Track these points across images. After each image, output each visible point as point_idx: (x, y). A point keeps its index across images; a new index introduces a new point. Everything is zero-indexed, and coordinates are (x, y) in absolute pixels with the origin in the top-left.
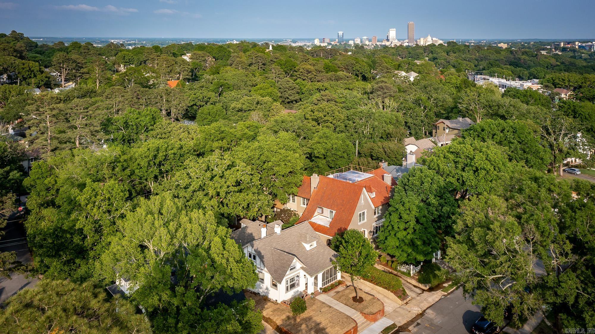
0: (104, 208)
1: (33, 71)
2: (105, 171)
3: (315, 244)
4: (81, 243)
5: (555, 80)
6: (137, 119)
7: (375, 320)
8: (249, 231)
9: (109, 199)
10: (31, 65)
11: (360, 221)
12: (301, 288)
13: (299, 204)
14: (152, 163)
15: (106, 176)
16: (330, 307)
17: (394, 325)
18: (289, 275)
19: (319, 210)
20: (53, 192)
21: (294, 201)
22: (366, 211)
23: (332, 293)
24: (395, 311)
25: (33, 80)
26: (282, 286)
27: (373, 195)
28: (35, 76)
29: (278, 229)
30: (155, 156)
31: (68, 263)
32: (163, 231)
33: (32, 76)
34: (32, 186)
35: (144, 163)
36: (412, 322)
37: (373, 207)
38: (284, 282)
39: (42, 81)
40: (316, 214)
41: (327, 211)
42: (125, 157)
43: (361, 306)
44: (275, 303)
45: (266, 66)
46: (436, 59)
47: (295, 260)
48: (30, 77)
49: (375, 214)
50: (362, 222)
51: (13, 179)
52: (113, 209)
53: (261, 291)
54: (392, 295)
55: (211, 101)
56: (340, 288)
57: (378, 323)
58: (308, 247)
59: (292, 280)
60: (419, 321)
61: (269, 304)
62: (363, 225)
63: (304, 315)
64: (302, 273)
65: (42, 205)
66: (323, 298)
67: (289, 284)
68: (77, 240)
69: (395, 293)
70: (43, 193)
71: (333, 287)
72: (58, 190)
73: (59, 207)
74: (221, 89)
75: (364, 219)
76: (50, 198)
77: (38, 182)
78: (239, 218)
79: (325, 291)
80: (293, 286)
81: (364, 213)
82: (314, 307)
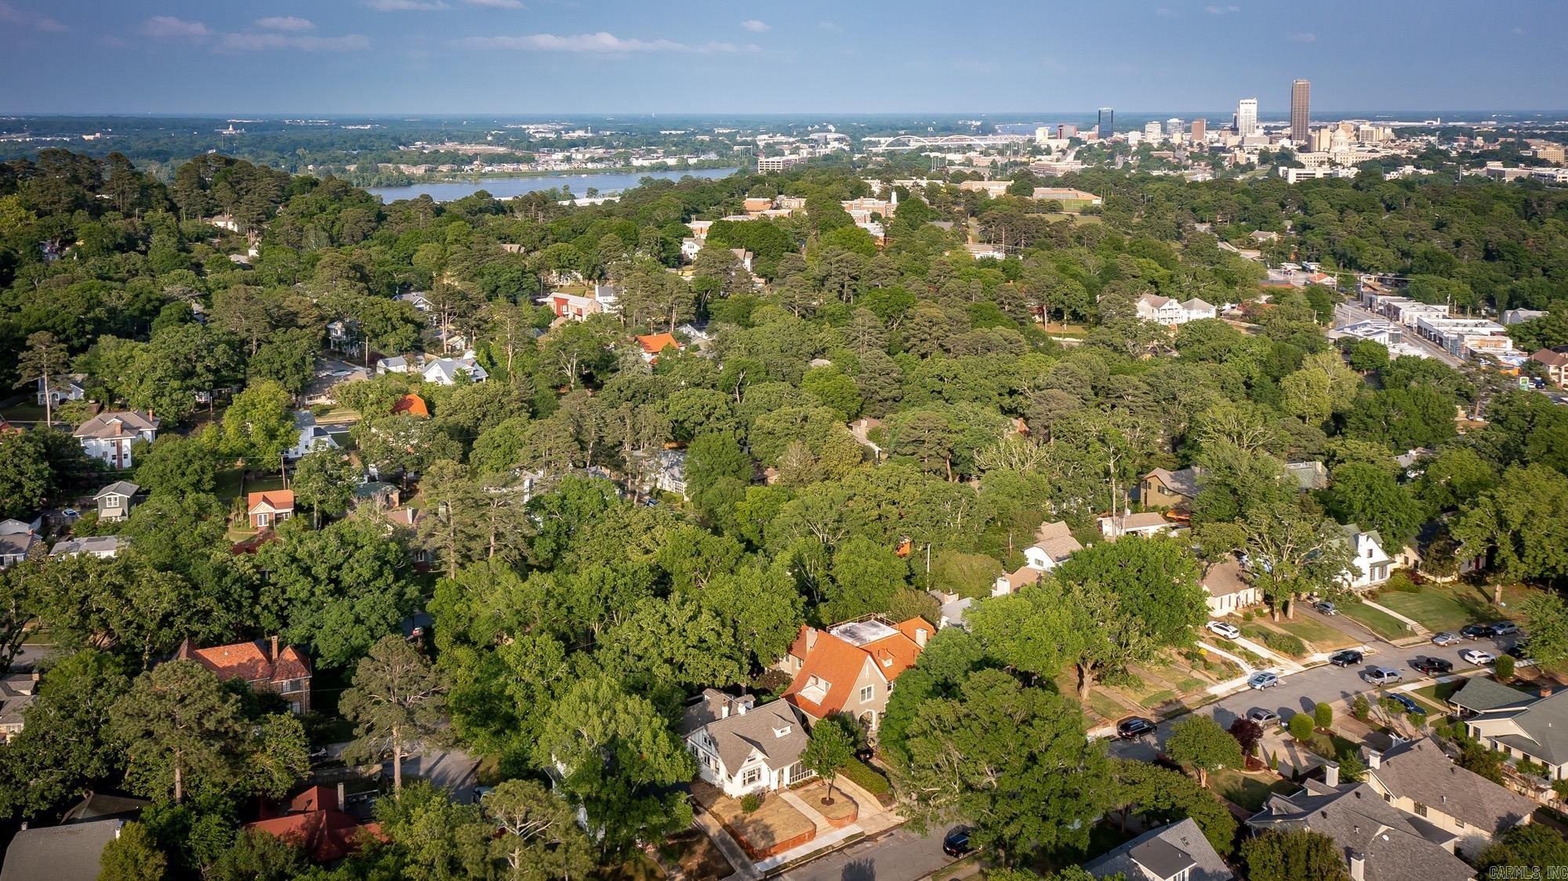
0: (537, 667)
1: (390, 319)
2: (535, 608)
3: (788, 730)
4: (511, 711)
5: (1544, 328)
6: (579, 499)
7: (841, 826)
8: (710, 708)
9: (542, 657)
10: (386, 306)
11: (863, 699)
12: (762, 783)
13: (794, 666)
14: (595, 599)
15: (536, 616)
16: (792, 807)
17: (862, 834)
18: (747, 766)
19: (812, 680)
20: (466, 621)
21: (788, 660)
22: (873, 686)
23: (801, 791)
24: (871, 818)
25: (391, 340)
26: (738, 778)
27: (888, 663)
28: (394, 328)
29: (742, 710)
30: (600, 590)
31: (497, 733)
32: (596, 721)
33: (389, 328)
34: (437, 611)
35: (584, 600)
36: (886, 831)
37: (886, 681)
38: (740, 774)
39: (407, 339)
40: (809, 684)
41: (822, 683)
42: (561, 590)
43: (828, 808)
44: (730, 797)
45: (859, 282)
46: (1309, 227)
47: (755, 750)
48: (386, 332)
49: (889, 688)
50: (867, 700)
51: (410, 599)
52: (547, 670)
53: (716, 783)
54: (874, 800)
55: (717, 413)
56: (813, 786)
57: (843, 830)
58: (778, 734)
59: (750, 773)
60: (894, 832)
61: (722, 798)
62: (868, 705)
63: (757, 815)
64: (765, 767)
65: (455, 643)
66: (788, 796)
67: (747, 778)
68: (505, 707)
69: (879, 798)
70: (453, 622)
71: (802, 785)
72: (471, 620)
73: (475, 644)
74: (741, 376)
75: (869, 697)
76: (461, 629)
77: (446, 607)
78: (702, 688)
79: (793, 788)
80: (752, 780)
81: (869, 689)
82: (773, 806)
